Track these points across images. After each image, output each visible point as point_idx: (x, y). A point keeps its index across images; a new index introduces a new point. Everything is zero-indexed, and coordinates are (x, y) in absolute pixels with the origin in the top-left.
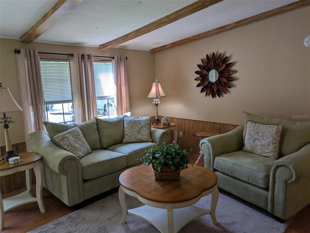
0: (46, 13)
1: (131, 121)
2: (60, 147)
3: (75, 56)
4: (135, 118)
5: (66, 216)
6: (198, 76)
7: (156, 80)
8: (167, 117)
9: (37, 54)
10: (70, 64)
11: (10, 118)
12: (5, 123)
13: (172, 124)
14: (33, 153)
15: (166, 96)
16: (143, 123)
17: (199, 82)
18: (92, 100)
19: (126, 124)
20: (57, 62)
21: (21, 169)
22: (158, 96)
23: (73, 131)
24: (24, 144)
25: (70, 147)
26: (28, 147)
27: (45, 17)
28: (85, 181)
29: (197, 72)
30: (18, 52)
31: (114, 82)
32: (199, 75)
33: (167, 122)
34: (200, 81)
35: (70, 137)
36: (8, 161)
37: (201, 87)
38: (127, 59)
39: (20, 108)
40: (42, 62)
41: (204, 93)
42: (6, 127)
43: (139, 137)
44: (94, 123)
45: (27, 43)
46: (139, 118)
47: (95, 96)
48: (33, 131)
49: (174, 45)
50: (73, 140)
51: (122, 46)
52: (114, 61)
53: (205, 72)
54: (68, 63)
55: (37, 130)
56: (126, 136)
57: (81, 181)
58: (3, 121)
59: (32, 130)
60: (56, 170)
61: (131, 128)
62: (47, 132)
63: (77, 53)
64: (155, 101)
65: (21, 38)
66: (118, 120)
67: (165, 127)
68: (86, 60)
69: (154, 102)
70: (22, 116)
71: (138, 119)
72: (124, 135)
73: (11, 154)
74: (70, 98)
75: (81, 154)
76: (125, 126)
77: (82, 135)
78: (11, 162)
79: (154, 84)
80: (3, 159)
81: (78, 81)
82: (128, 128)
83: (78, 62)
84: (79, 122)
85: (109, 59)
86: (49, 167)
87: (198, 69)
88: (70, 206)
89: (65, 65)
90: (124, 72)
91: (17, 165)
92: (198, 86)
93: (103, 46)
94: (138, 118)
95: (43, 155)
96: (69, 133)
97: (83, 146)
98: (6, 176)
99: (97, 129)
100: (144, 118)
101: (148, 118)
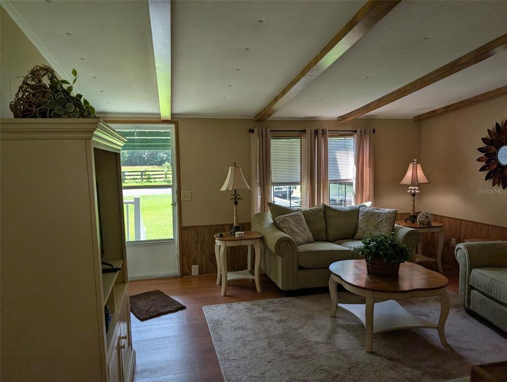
0: (277, 97)
1: (367, 212)
2: (279, 229)
3: (307, 132)
4: (374, 209)
5: (279, 299)
6: (482, 155)
7: (415, 160)
8: (427, 213)
9: (268, 132)
10: (301, 141)
11: (240, 195)
12: (235, 199)
13: (434, 224)
14: (256, 232)
15: (429, 183)
16: (383, 216)
17: (483, 164)
18: (323, 184)
19: (361, 215)
20: (288, 140)
21: (244, 243)
22: (415, 182)
23: (295, 216)
24: (249, 224)
25: (289, 231)
26: (252, 228)
27: (276, 100)
28: (300, 268)
29: (480, 150)
30: (252, 131)
31: (355, 163)
32: (484, 154)
33: (426, 220)
34: (485, 163)
35: (291, 221)
36: (234, 235)
37: (487, 172)
38: (374, 132)
39: (248, 187)
40: (274, 140)
41: (490, 182)
42: (236, 203)
43: (376, 233)
44: (320, 210)
45: (261, 122)
46: (380, 209)
47: (328, 178)
48: (259, 212)
49: (448, 110)
50: (293, 224)
51: (370, 116)
52: (356, 135)
53: (494, 148)
54: (300, 140)
55: (262, 211)
56: (359, 231)
57: (296, 267)
58: (234, 197)
59: (257, 211)
60: (273, 248)
61: (367, 221)
62: (271, 214)
63: (309, 129)
64: (411, 189)
65: (255, 117)
66: (350, 209)
67: (422, 226)
68: (320, 136)
69: (409, 191)
70: (250, 194)
71: (377, 211)
72: (357, 229)
73: (237, 229)
74: (299, 180)
75: (300, 240)
76: (360, 218)
77: (304, 221)
78: (236, 236)
79: (411, 166)
80: (231, 233)
81: (308, 161)
82: (363, 220)
83: (310, 140)
84: (306, 207)
85: (351, 133)
86: (268, 248)
87: (483, 145)
88: (284, 290)
89: (296, 142)
90: (368, 150)
91: (241, 239)
92: (482, 169)
93: (342, 118)
94: (377, 209)
95: (264, 235)
96: (291, 216)
97: (304, 233)
98: (231, 247)
99: (323, 218)
100: (387, 210)
101: (391, 210)
